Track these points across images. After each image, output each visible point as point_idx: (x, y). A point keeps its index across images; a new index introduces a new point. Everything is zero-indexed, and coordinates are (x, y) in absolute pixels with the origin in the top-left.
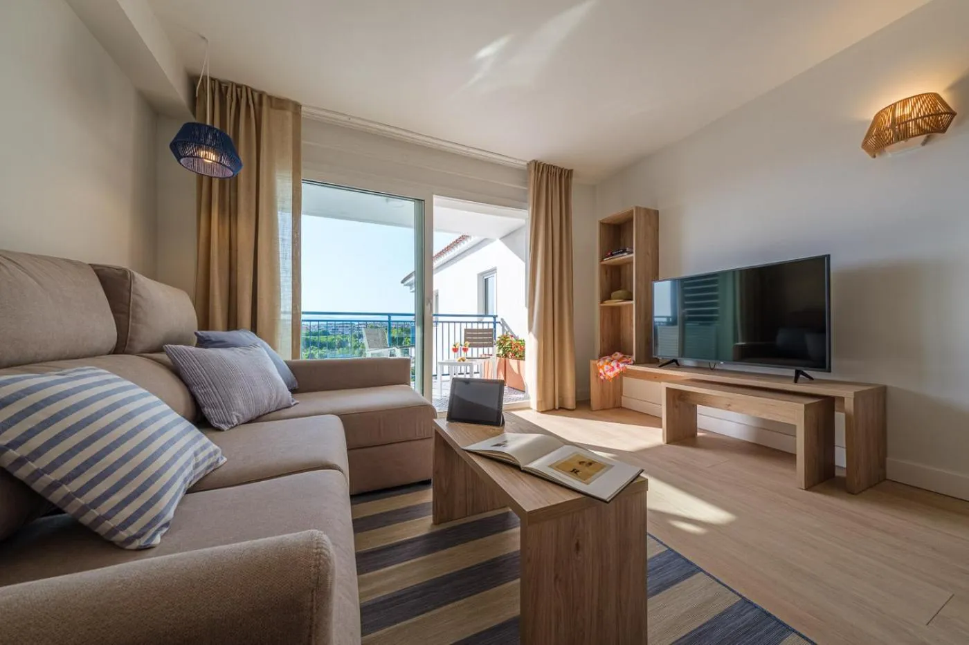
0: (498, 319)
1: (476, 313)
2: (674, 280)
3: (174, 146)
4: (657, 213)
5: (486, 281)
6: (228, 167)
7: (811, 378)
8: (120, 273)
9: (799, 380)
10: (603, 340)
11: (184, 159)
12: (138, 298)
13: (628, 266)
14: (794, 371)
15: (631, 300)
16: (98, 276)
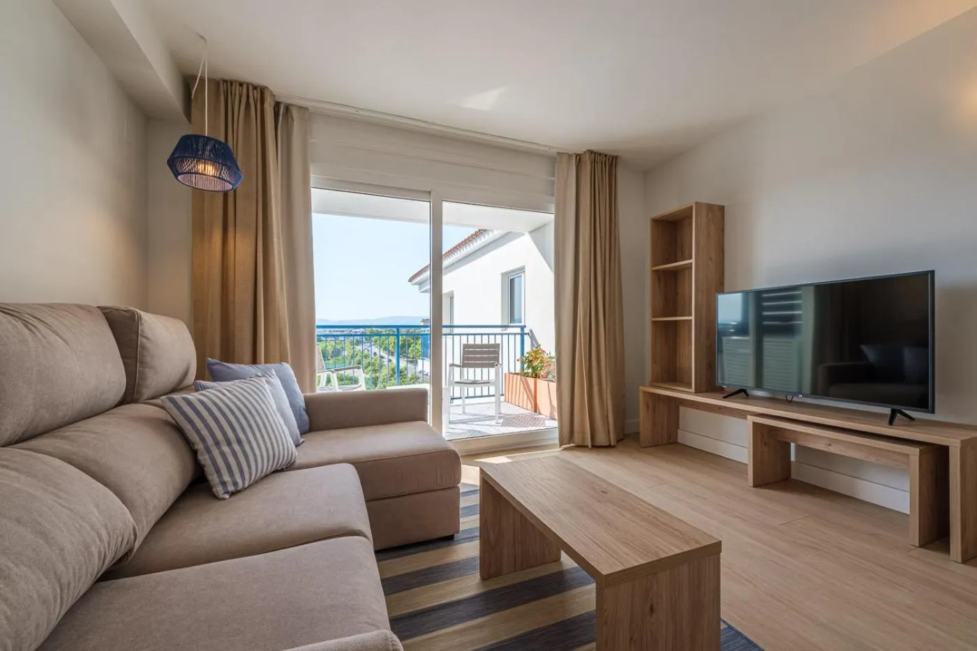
0: (526, 331)
1: (499, 323)
2: (746, 294)
3: (172, 163)
4: (722, 208)
5: (512, 281)
6: (227, 181)
7: (912, 419)
8: (128, 315)
9: (896, 421)
10: (654, 361)
11: (182, 176)
12: (145, 341)
13: (687, 272)
14: (889, 409)
15: (690, 315)
16: (107, 319)
